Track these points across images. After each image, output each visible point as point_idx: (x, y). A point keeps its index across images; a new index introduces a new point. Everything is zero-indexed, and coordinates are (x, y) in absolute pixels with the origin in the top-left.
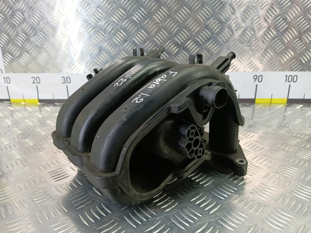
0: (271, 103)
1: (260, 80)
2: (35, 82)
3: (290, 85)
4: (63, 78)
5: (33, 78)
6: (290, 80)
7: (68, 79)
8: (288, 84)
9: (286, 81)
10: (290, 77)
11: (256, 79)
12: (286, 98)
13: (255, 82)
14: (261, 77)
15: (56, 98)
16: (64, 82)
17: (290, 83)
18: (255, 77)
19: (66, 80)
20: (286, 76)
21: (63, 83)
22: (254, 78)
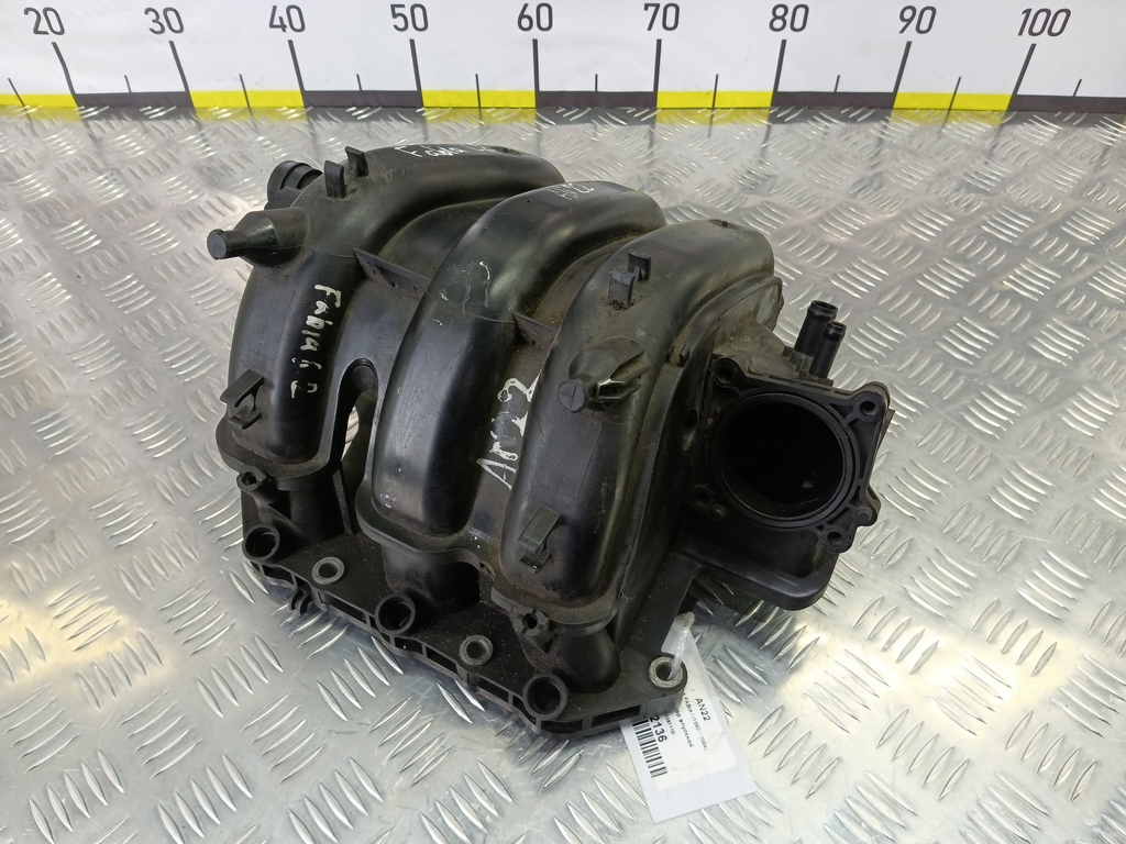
0: (950, 109)
1: (924, 26)
2: (43, 26)
3: (1033, 46)
4: (152, 15)
5: (32, 15)
6: (1037, 29)
7: (171, 15)
8: (1027, 40)
9: (1021, 33)
10: (1043, 16)
11: (909, 21)
12: (1011, 92)
13: (902, 31)
14: (928, 14)
15: (137, 88)
16: (157, 28)
17: (1034, 39)
18: (908, 14)
19: (162, 20)
20: (1028, 12)
21: (152, 30)
22: (902, 19)
